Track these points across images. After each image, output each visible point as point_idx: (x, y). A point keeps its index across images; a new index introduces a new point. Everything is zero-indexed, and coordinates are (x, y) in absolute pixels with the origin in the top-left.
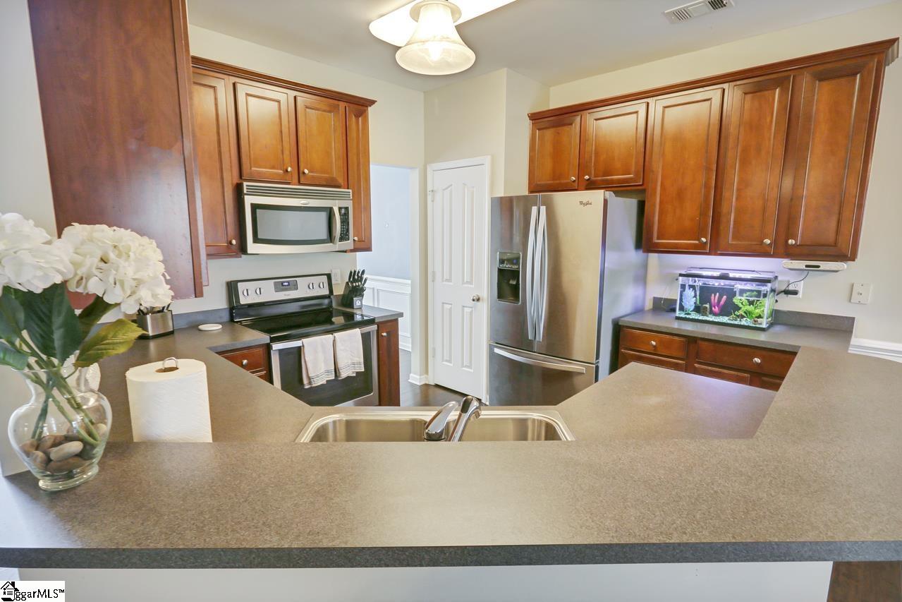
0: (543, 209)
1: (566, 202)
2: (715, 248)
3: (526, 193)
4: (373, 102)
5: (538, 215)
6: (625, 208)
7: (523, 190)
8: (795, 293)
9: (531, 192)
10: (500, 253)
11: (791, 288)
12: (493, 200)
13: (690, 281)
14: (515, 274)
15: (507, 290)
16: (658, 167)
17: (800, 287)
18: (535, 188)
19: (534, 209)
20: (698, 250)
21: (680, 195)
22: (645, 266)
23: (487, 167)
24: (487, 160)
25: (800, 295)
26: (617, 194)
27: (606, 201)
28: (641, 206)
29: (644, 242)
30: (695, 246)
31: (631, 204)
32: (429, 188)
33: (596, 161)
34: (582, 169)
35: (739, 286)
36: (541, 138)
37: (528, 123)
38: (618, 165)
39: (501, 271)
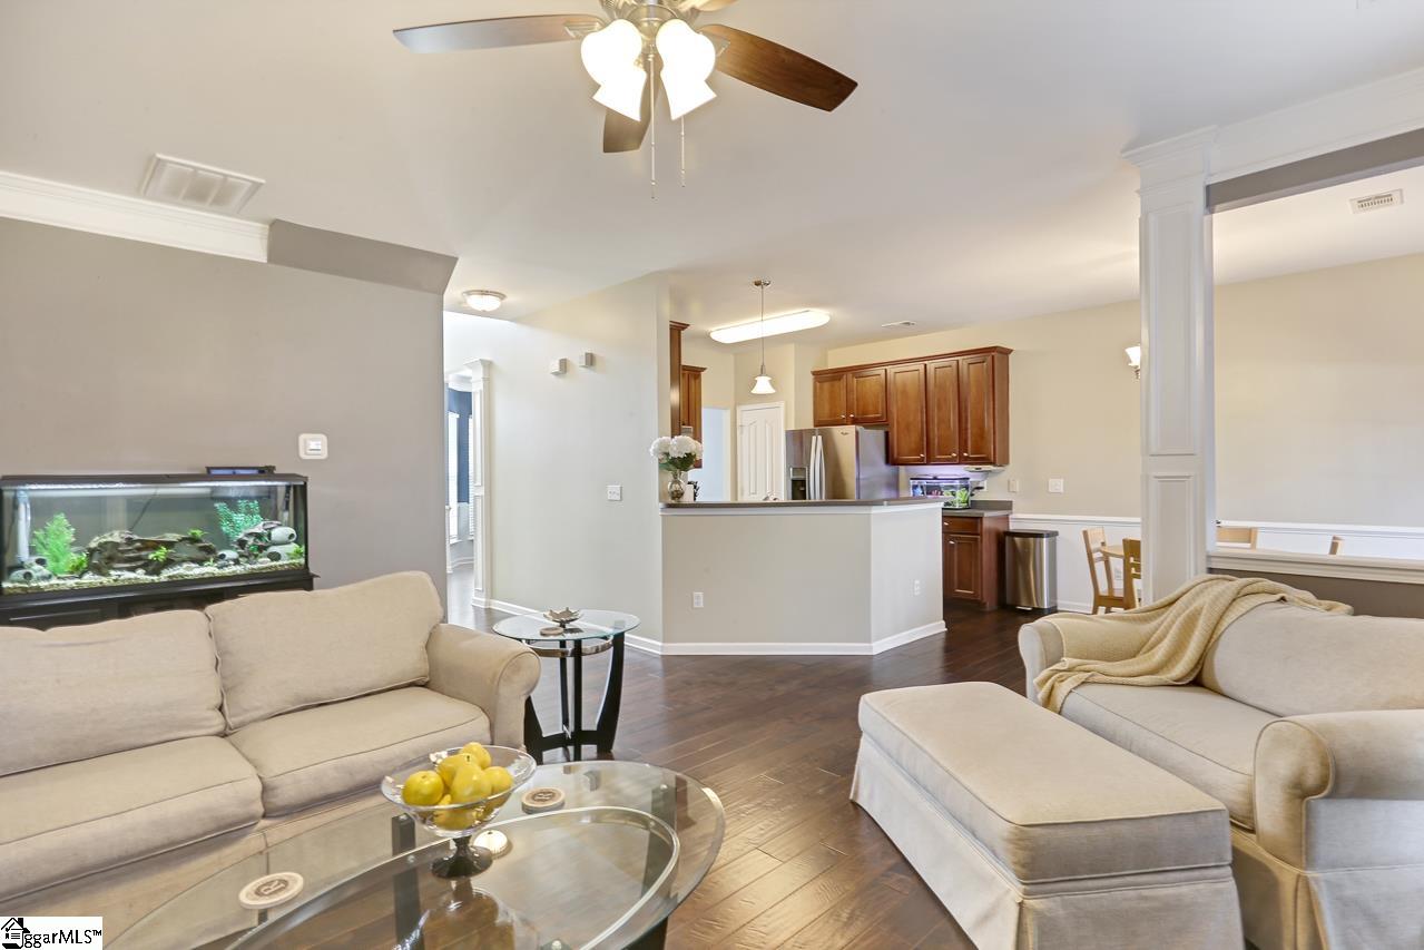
0: (820, 437)
1: (837, 431)
2: (929, 461)
3: (812, 427)
4: (703, 369)
5: (817, 443)
6: (874, 438)
7: (809, 425)
8: (982, 488)
9: (815, 426)
10: (794, 469)
11: (980, 485)
12: (787, 432)
13: (916, 482)
14: (803, 482)
15: (798, 494)
16: (894, 410)
17: (984, 484)
18: (818, 423)
19: (814, 438)
20: (920, 463)
21: (908, 427)
22: (897, 477)
23: (782, 410)
24: (782, 404)
25: (985, 490)
26: (866, 427)
27: (857, 433)
28: (887, 434)
29: (891, 459)
30: (918, 460)
31: (880, 434)
32: (739, 423)
33: (858, 405)
34: (849, 410)
35: (943, 484)
36: (821, 388)
37: (812, 377)
38: (871, 408)
39: (794, 481)
